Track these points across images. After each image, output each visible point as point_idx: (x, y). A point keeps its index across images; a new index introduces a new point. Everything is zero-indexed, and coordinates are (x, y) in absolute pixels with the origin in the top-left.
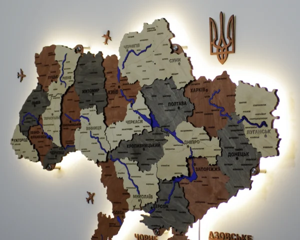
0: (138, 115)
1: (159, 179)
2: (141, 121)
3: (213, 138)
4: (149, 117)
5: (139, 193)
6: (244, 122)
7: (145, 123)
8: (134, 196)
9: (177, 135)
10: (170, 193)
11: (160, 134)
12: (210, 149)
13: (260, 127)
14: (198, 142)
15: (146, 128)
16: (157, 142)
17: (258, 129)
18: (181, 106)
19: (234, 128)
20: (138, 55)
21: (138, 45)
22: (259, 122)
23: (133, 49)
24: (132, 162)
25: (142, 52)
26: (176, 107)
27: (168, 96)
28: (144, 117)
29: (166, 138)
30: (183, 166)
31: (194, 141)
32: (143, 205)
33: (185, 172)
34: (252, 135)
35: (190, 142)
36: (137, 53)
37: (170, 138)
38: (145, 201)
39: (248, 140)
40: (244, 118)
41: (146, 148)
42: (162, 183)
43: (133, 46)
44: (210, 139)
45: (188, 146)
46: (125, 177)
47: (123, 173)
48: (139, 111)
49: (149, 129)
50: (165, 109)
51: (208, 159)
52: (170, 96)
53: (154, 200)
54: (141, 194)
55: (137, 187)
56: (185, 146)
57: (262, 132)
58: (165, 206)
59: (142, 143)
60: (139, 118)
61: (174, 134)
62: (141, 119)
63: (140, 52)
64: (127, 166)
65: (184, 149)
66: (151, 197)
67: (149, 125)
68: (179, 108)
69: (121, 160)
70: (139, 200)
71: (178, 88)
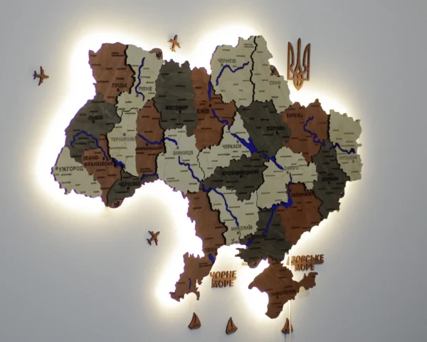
0: (236, 139)
1: (259, 208)
2: (240, 146)
3: (311, 163)
4: (248, 142)
5: (238, 224)
6: (337, 149)
7: (244, 148)
8: (233, 229)
9: (277, 161)
10: (267, 221)
11: (258, 160)
12: (308, 174)
13: (349, 153)
14: (297, 168)
15: (245, 153)
16: (255, 169)
17: (347, 155)
18: (279, 131)
19: (327, 154)
20: (234, 72)
21: (234, 61)
22: (349, 149)
23: (229, 64)
24: (230, 191)
25: (239, 68)
26: (275, 132)
27: (266, 120)
28: (243, 141)
29: (266, 164)
30: (283, 192)
31: (293, 167)
32: (242, 237)
33: (285, 198)
34: (343, 161)
35: (290, 168)
36: (233, 70)
37: (270, 164)
38: (245, 233)
39: (339, 165)
40: (337, 144)
41: (243, 175)
42: (262, 211)
43: (229, 61)
44: (308, 165)
45: (288, 172)
46: (222, 208)
47: (219, 204)
48: (238, 135)
49: (249, 155)
50: (263, 133)
51: (306, 185)
52: (268, 120)
53: (254, 231)
54: (240, 225)
55: (235, 218)
56: (285, 172)
57: (350, 158)
58: (263, 236)
59: (239, 170)
60: (238, 142)
61: (274, 160)
62: (240, 143)
63: (236, 68)
64: (225, 195)
65: (283, 176)
66: (251, 227)
67: (248, 150)
68: (277, 133)
69: (217, 189)
70: (238, 233)
71: (278, 112)
